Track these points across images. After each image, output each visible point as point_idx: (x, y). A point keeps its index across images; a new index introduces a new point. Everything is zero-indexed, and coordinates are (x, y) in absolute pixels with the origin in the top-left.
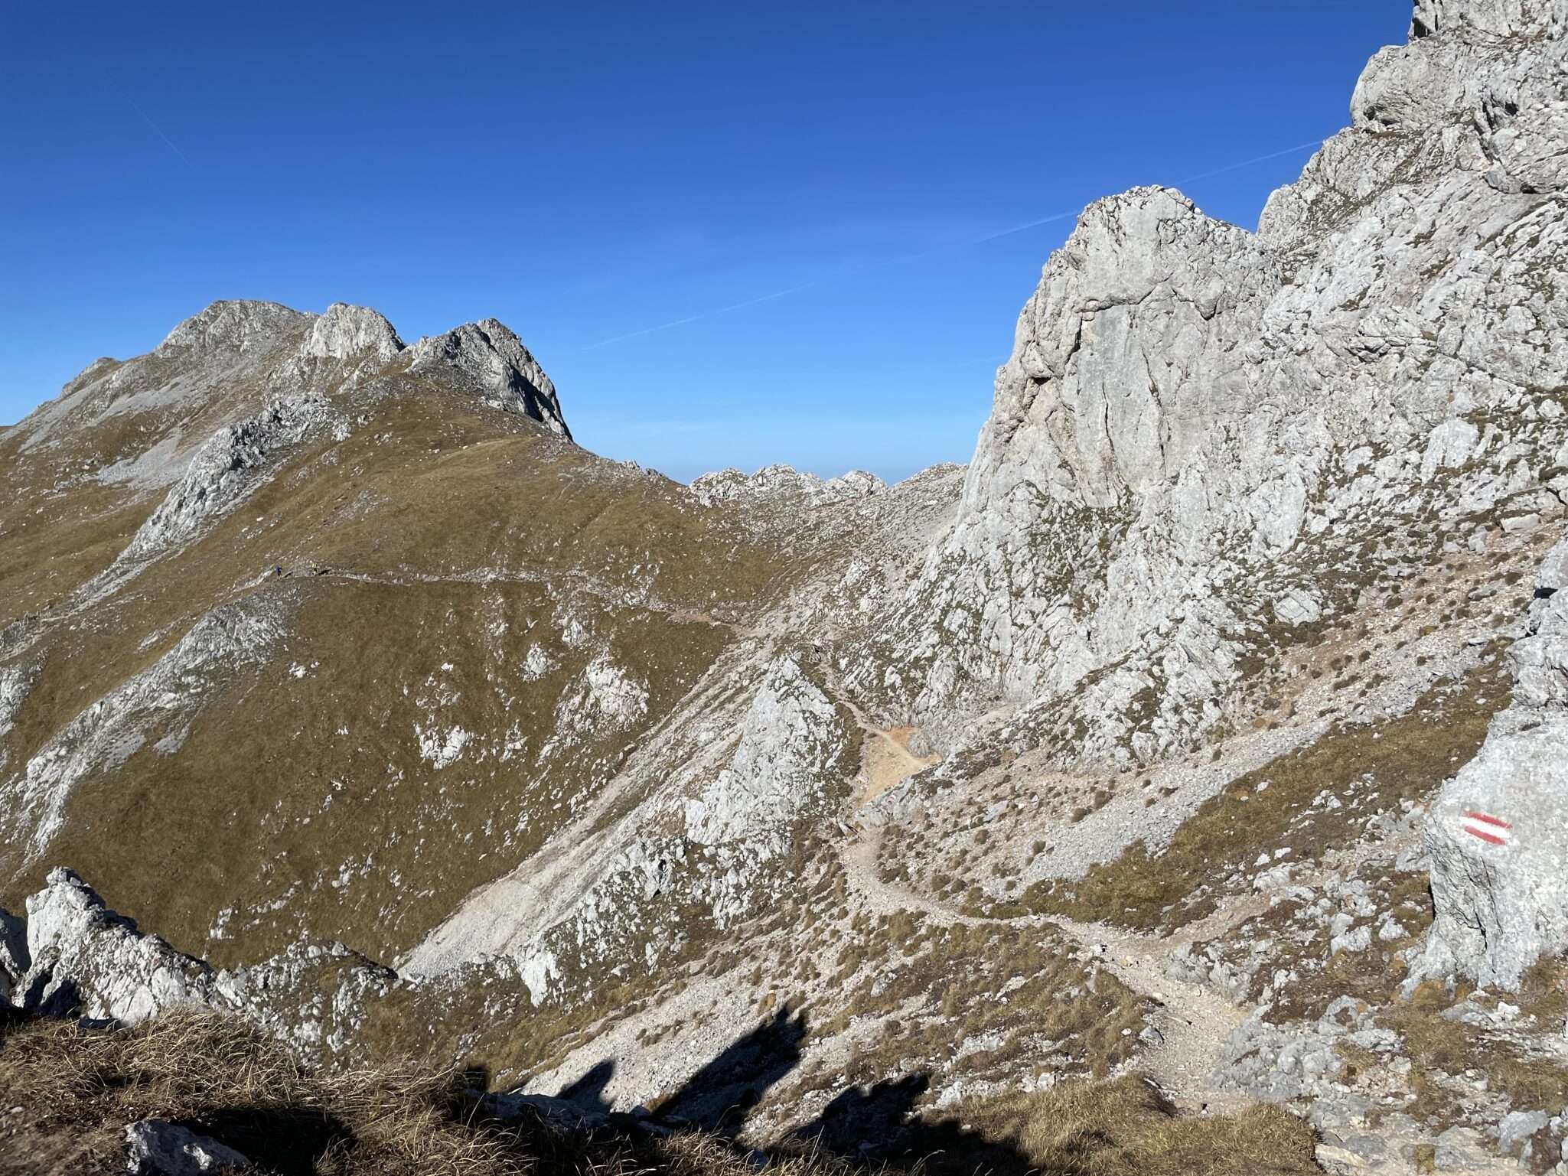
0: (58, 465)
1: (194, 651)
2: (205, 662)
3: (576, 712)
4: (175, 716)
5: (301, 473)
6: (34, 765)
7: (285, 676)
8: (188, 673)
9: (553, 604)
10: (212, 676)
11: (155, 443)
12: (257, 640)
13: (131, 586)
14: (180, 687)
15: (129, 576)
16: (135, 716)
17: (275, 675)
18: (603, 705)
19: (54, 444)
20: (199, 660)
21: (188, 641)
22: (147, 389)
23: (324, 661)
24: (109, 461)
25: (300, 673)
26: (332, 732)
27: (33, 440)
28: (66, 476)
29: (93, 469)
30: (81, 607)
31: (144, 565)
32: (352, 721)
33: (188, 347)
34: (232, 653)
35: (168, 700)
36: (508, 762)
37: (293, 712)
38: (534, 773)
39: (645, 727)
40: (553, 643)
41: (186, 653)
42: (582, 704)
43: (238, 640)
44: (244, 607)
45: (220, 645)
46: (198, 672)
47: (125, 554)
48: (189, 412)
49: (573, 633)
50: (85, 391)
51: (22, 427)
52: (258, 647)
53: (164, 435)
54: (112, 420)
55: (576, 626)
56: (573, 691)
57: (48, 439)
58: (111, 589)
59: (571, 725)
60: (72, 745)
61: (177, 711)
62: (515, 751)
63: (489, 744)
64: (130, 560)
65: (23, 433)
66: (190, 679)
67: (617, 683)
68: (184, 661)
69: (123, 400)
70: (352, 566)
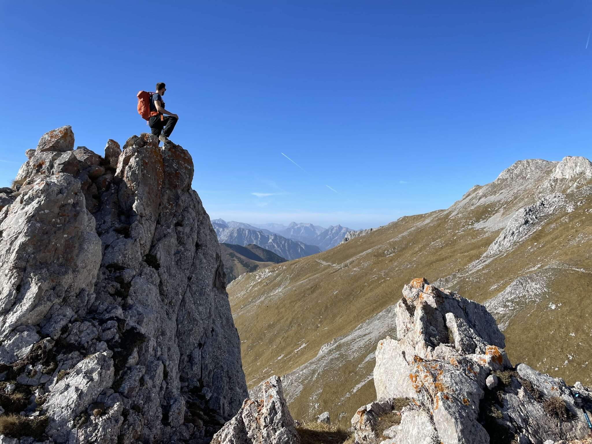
0: (461, 223)
1: (511, 293)
2: (515, 298)
4: (504, 317)
5: (553, 226)
7: (547, 308)
8: (508, 301)
10: (518, 303)
11: (494, 214)
12: (535, 291)
13: (487, 266)
14: (505, 306)
15: (487, 263)
17: (542, 307)
19: (460, 215)
20: (513, 297)
21: (508, 289)
22: (491, 195)
23: (564, 304)
24: (478, 221)
25: (553, 307)
26: (567, 334)
27: (453, 214)
28: (464, 226)
29: (472, 224)
30: (470, 273)
31: (491, 259)
32: (577, 331)
33: (506, 179)
34: (525, 295)
35: (501, 310)
37: (550, 323)
41: (508, 294)
43: (527, 291)
44: (530, 278)
45: (520, 292)
46: (512, 301)
47: (485, 255)
48: (507, 203)
50: (470, 197)
51: (450, 210)
52: (535, 294)
53: (497, 212)
54: (479, 206)
57: (458, 214)
58: (480, 267)
61: (504, 315)
64: (487, 257)
65: (450, 212)
66: (509, 304)
68: (507, 296)
69: (483, 200)
70: (576, 265)
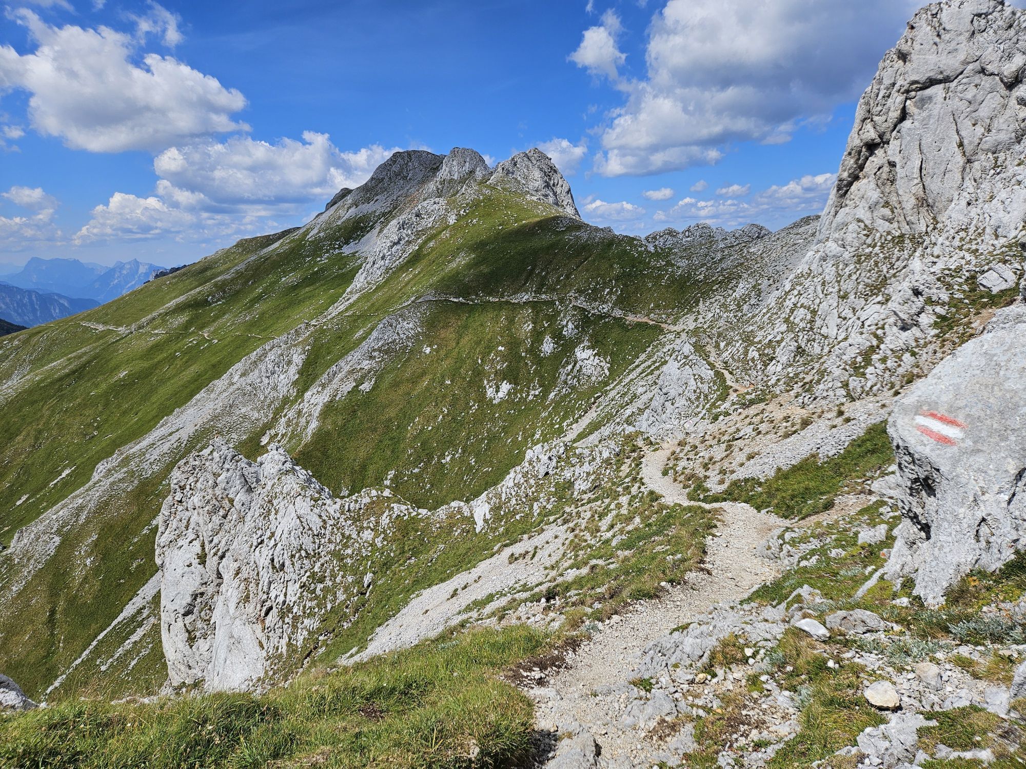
0: (324, 245)
1: (378, 339)
2: (382, 346)
3: (568, 375)
4: (369, 372)
5: (431, 244)
6: (307, 395)
7: (421, 352)
8: (374, 350)
9: (559, 313)
10: (387, 352)
11: (368, 232)
12: (407, 333)
13: (352, 305)
14: (371, 358)
15: (351, 301)
16: (351, 372)
17: (416, 353)
18: (584, 370)
19: (322, 234)
20: (380, 344)
21: (375, 334)
22: (363, 203)
23: (439, 345)
24: (347, 243)
25: (428, 350)
26: (443, 383)
27: (311, 234)
28: (328, 251)
29: (340, 247)
30: (329, 317)
31: (358, 295)
32: (453, 377)
33: (383, 179)
34: (395, 340)
35: (366, 364)
36: (531, 401)
37: (424, 371)
38: (545, 408)
39: (606, 384)
40: (558, 336)
41: (374, 340)
42: (572, 370)
43: (398, 334)
44: (401, 316)
45: (390, 336)
46: (379, 350)
47: (348, 290)
48: (384, 214)
49: (569, 329)
50: (336, 206)
51: (308, 227)
52: (408, 337)
53: (372, 227)
54: (348, 220)
55: (570, 325)
56: (568, 363)
57: (319, 232)
58: (342, 308)
59: (565, 382)
60: (324, 386)
61: (370, 370)
62: (535, 396)
63: (521, 391)
64: (351, 292)
65: (308, 230)
66: (376, 354)
67: (592, 358)
68: (373, 344)
69: (353, 210)
70: (454, 294)
